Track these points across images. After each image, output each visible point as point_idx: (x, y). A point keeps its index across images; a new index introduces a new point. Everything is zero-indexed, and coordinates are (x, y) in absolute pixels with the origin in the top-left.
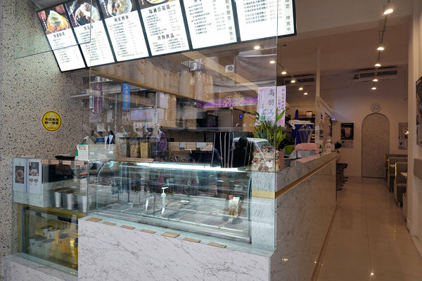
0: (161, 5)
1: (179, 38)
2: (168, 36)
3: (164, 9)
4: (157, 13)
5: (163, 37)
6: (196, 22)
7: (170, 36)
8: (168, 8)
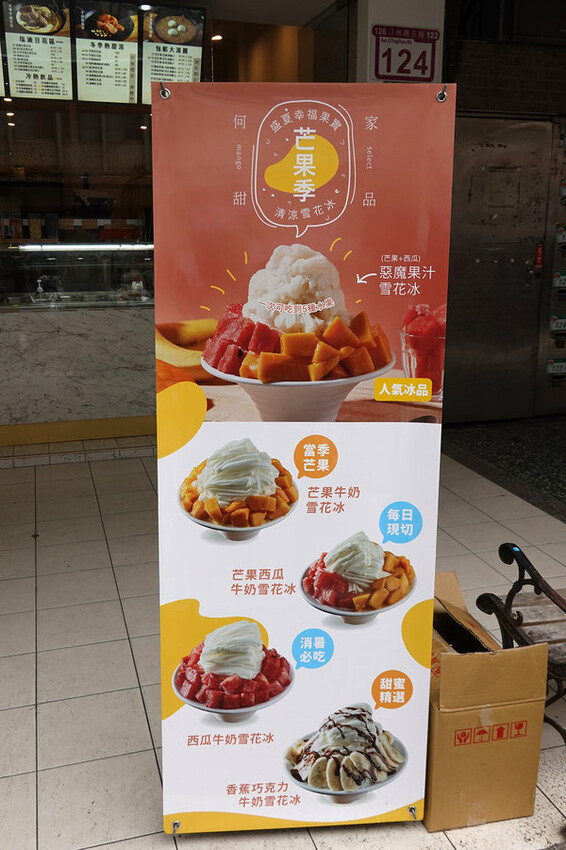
0: (41, 37)
1: (60, 83)
2: (43, 77)
3: (44, 41)
4: (33, 45)
5: (36, 76)
6: (89, 69)
7: (46, 77)
8: (52, 42)
